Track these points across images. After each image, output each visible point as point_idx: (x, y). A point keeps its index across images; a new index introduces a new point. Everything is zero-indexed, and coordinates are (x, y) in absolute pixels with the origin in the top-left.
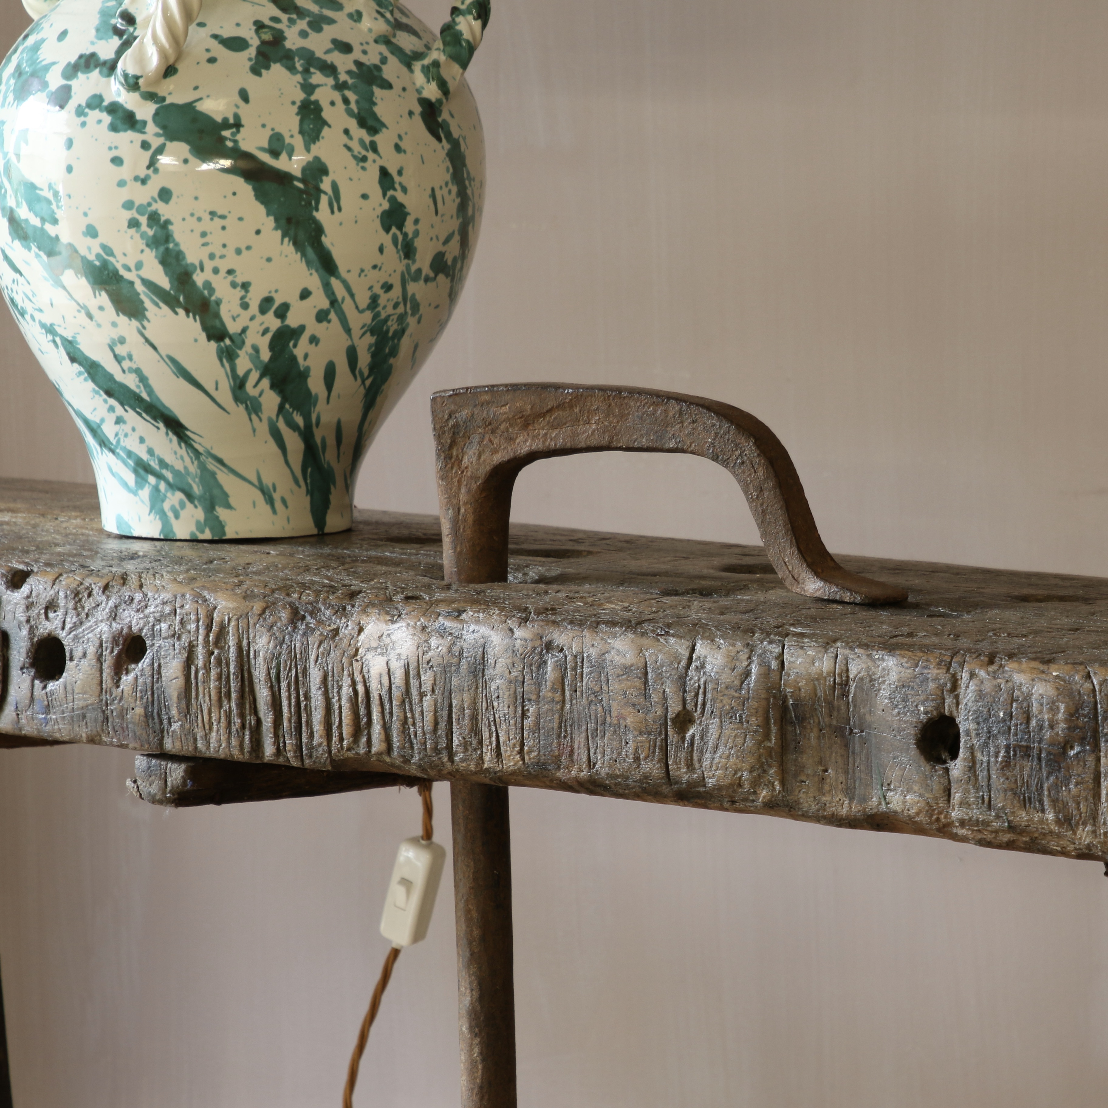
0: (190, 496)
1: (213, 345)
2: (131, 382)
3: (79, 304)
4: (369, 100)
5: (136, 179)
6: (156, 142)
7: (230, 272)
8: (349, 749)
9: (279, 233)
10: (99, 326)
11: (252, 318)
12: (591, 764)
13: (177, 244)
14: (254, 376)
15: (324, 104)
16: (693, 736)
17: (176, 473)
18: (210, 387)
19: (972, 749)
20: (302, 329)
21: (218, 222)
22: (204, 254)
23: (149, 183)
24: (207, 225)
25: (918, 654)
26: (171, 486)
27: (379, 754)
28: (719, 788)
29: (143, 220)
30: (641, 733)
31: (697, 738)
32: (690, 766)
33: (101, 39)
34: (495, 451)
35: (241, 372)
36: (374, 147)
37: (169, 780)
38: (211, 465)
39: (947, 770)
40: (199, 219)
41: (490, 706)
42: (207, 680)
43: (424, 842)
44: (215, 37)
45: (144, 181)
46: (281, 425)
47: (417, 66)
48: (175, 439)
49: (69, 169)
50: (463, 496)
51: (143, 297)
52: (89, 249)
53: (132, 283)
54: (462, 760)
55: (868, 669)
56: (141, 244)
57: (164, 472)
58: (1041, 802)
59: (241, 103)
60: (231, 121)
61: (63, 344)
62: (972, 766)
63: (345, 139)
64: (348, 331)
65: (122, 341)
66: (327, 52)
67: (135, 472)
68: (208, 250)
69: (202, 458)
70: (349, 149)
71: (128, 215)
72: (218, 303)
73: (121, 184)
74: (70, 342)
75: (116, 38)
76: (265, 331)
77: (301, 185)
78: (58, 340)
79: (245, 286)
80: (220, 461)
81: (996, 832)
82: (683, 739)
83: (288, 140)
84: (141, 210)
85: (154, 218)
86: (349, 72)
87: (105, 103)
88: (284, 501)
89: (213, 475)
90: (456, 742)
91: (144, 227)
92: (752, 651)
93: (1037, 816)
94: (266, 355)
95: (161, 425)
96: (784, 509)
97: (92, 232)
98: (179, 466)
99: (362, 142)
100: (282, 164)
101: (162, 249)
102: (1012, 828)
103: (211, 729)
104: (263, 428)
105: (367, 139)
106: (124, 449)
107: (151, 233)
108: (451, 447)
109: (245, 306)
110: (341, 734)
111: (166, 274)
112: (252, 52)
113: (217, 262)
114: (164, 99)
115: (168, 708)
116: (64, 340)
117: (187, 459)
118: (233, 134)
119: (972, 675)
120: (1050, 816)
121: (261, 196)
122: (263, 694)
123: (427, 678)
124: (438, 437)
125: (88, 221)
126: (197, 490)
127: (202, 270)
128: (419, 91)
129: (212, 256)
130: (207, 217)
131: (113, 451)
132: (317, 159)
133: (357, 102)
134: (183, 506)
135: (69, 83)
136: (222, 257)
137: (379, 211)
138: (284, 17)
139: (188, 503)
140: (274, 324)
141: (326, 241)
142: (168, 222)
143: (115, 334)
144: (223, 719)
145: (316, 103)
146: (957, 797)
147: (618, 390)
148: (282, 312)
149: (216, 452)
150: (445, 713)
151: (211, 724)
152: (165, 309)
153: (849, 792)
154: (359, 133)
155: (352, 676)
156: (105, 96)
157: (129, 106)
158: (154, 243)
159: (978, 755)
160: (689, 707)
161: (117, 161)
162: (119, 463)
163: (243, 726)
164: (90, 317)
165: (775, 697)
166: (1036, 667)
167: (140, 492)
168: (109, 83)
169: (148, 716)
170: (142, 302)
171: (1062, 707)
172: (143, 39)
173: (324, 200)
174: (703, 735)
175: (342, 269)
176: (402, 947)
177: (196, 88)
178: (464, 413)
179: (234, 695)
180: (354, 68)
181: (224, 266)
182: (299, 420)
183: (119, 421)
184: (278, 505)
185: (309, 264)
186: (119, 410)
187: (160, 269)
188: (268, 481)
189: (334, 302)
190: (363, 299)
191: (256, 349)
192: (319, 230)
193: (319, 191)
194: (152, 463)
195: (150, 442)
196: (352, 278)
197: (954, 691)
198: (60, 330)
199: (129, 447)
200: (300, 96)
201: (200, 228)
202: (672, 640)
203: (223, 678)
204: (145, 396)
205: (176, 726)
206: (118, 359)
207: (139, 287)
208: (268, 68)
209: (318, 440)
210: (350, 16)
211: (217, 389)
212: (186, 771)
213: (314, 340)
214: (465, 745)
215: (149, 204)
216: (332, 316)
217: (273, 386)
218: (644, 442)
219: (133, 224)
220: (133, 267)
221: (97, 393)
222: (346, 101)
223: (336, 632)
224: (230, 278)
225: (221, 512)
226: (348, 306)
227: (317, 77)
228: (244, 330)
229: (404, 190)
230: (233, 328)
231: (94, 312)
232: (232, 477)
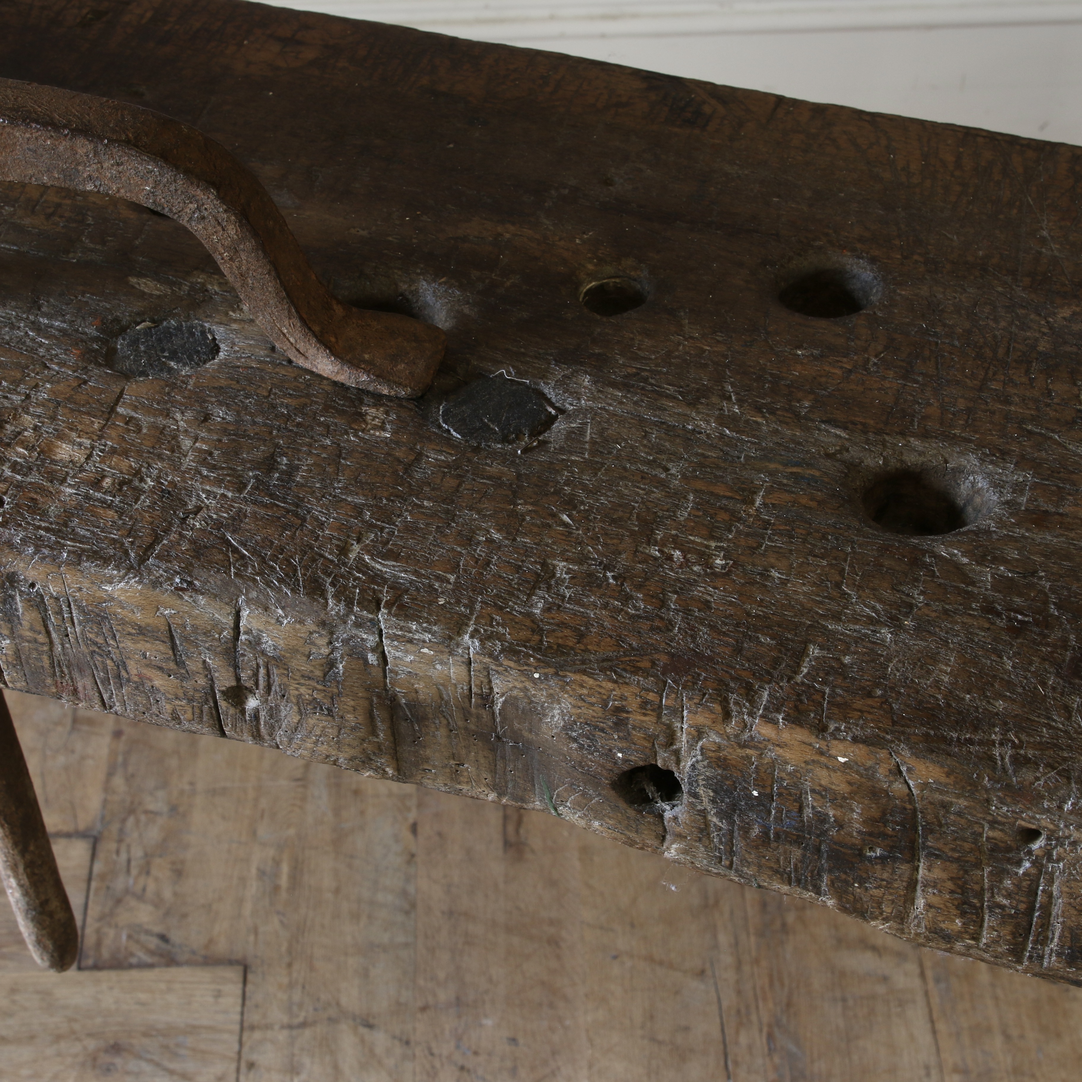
12: (106, 705)
16: (258, 713)
19: (704, 813)
25: (604, 684)
30: (178, 698)
31: (264, 715)
55: (525, 689)
58: (816, 886)
82: (242, 711)
92: (332, 633)
96: (273, 273)
159: (714, 820)
160: (246, 682)
165: (379, 697)
166: (807, 740)
171: (859, 807)
197: (672, 744)
202: (202, 599)
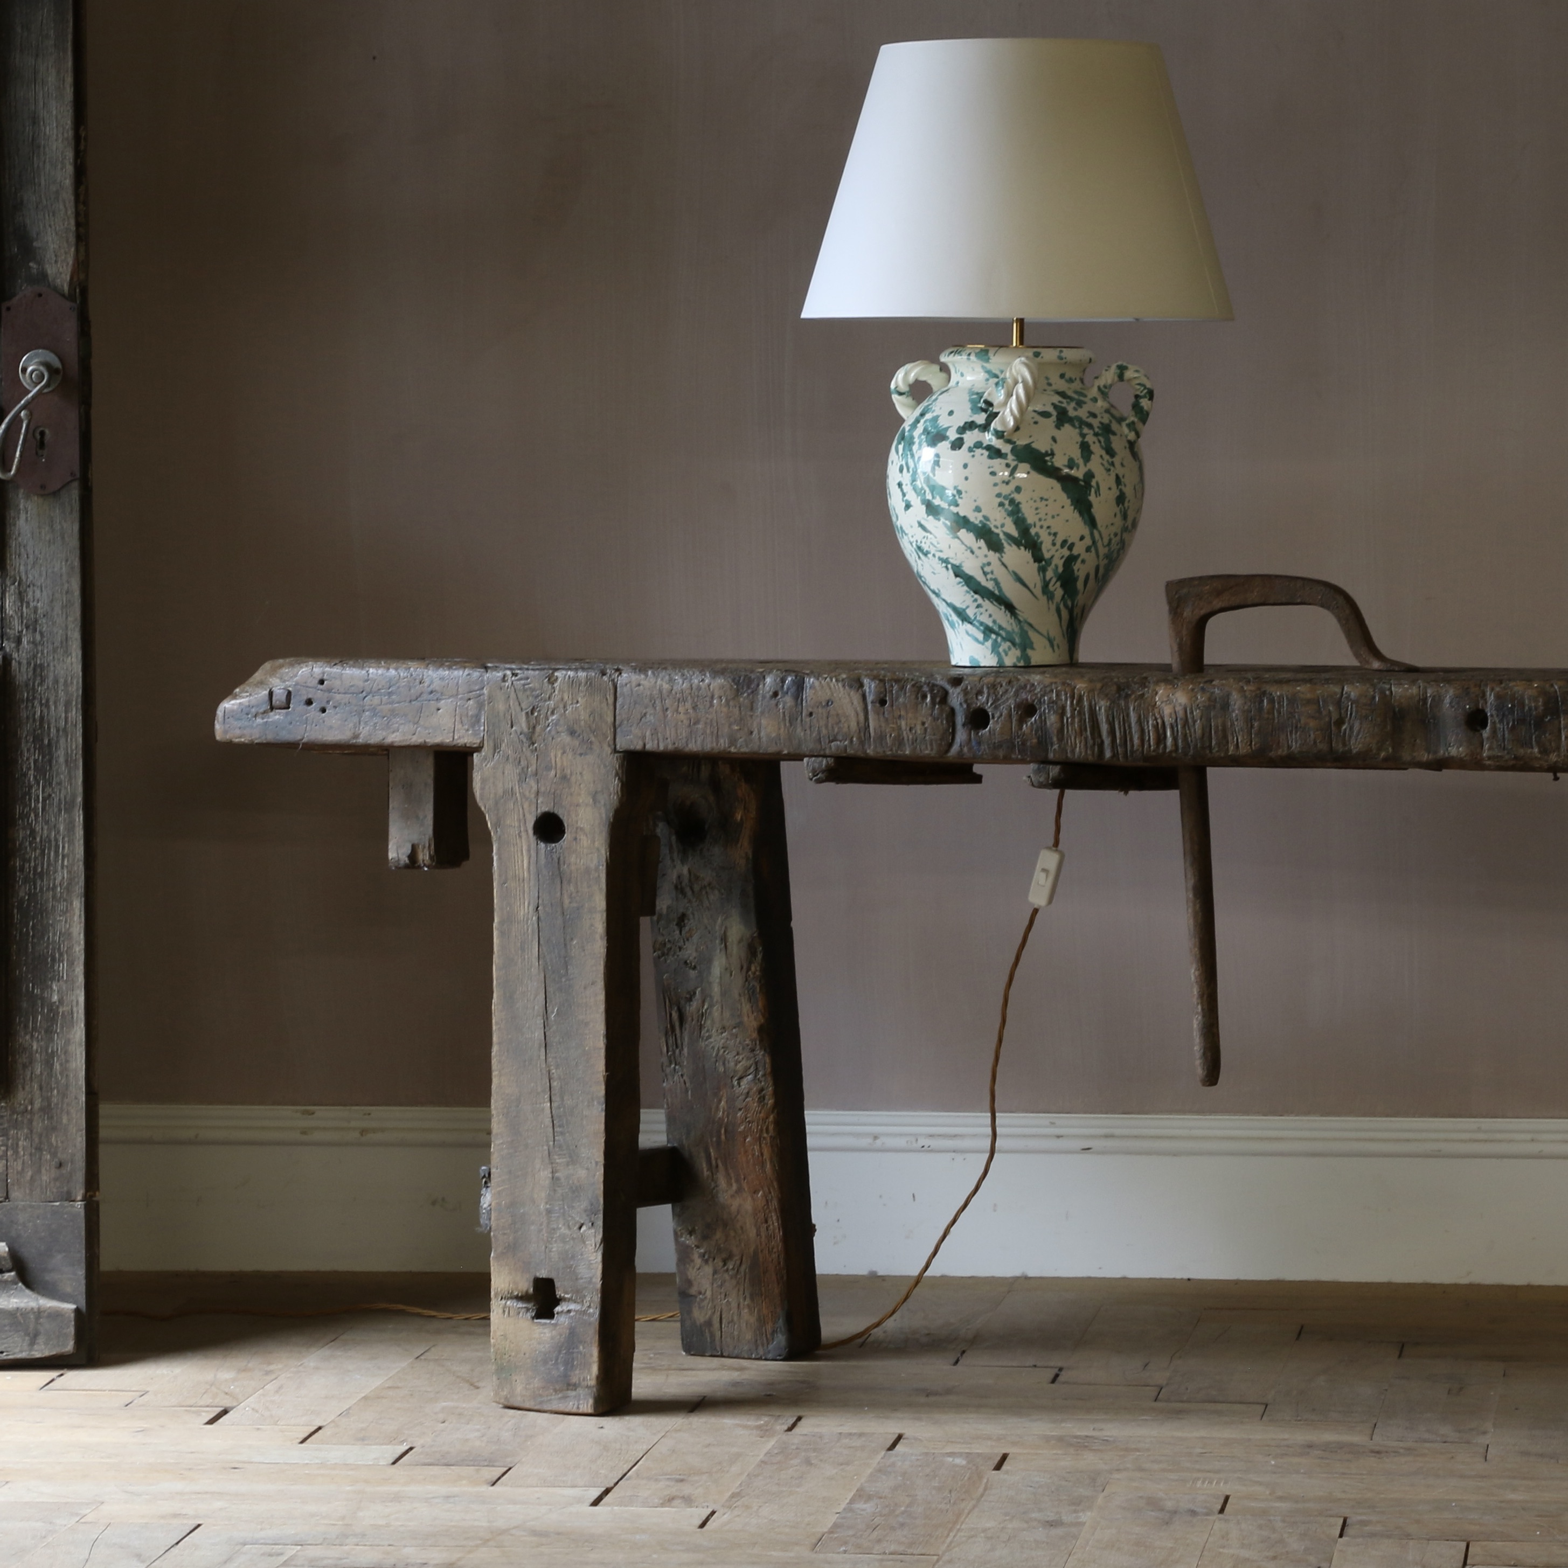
0: (1014, 644)
1: (1036, 565)
2: (990, 585)
3: (966, 546)
4: (1108, 442)
5: (1003, 482)
6: (1013, 464)
7: (1048, 527)
8: (1154, 751)
9: (1073, 507)
10: (977, 557)
11: (1057, 551)
12: (1289, 747)
13: (1023, 514)
14: (1054, 580)
15: (1091, 443)
16: (1345, 729)
17: (1007, 632)
18: (1031, 586)
19: (1494, 723)
20: (1079, 555)
21: (1044, 503)
22: (1036, 519)
23: (1011, 484)
24: (1039, 504)
25: (1463, 682)
26: (1004, 639)
27: (1171, 752)
28: (1359, 753)
29: (1007, 502)
30: (1317, 730)
31: (1348, 730)
32: (1344, 745)
33: (975, 414)
34: (1202, 609)
35: (1048, 578)
36: (1113, 464)
37: (1051, 774)
38: (1026, 627)
39: (1481, 735)
40: (1035, 501)
41: (1232, 724)
42: (1073, 723)
43: (1054, 849)
44: (1035, 411)
45: (1007, 483)
46: (1062, 606)
47: (1124, 424)
48: (1009, 615)
49: (966, 479)
50: (1184, 632)
51: (1003, 541)
52: (976, 518)
53: (998, 535)
54: (1217, 751)
55: (1438, 691)
56: (1005, 514)
57: (1001, 632)
58: (1531, 744)
59: (1053, 443)
60: (1049, 452)
61: (952, 568)
62: (1494, 731)
63: (1100, 460)
64: (1098, 556)
65: (989, 564)
66: (1088, 417)
67: (984, 633)
68: (1038, 516)
69: (1022, 624)
70: (1103, 465)
71: (999, 500)
72: (1041, 543)
73: (995, 485)
74: (958, 567)
75: (983, 413)
76: (1062, 557)
77: (1082, 483)
78: (949, 566)
79: (1055, 534)
80: (1031, 625)
81: (1507, 761)
82: (1340, 732)
83: (1076, 461)
84: (1005, 497)
85: (1012, 502)
86: (1098, 427)
87: (984, 445)
88: (1058, 647)
89: (1027, 632)
90: (1214, 743)
91: (1007, 506)
93: (1529, 751)
94: (1060, 570)
95: (1003, 607)
97: (978, 509)
98: (1009, 629)
99: (1108, 461)
100: (1073, 472)
101: (1015, 517)
102: (1516, 758)
103: (1076, 747)
104: (1053, 607)
105: (1110, 460)
106: (978, 621)
107: (1010, 509)
108: (1177, 607)
109: (1054, 544)
110: (1150, 744)
111: (1017, 529)
112: (1054, 418)
113: (1042, 523)
114: (1015, 443)
115: (1051, 738)
116: (954, 566)
117: (1014, 624)
118: (1051, 459)
119: (1492, 689)
120: (1536, 750)
121: (1064, 489)
122: (1104, 728)
123: (1197, 713)
124: (1170, 602)
125: (976, 504)
126: (1017, 640)
127: (1035, 526)
128: (1126, 436)
129: (1040, 520)
130: (1038, 500)
131: (971, 623)
132: (1090, 470)
133: (1104, 442)
134: (1010, 649)
135: (962, 436)
136: (1045, 520)
137: (1116, 496)
138: (1064, 401)
139: (1012, 647)
140: (1066, 552)
141: (1094, 510)
142: (1019, 503)
143: (985, 561)
144: (1083, 741)
145: (1087, 442)
146: (1486, 746)
147: (1268, 577)
148: (1071, 548)
149: (1031, 621)
150: (1208, 730)
151: (1076, 744)
152: (1014, 547)
153: (1428, 751)
154: (1107, 457)
155: (1154, 715)
156: (983, 442)
157: (997, 446)
158: (1010, 514)
159: (1498, 725)
160: (1343, 715)
161: (993, 474)
162: (974, 629)
163: (1094, 744)
164: (972, 552)
165: (1388, 708)
167: (986, 643)
168: (985, 436)
169: (1039, 743)
170: (1002, 544)
171: (1541, 700)
172: (1003, 413)
173: (1093, 490)
174: (1351, 728)
175: (1099, 525)
176: (1040, 906)
177: (1030, 437)
178: (1185, 591)
179: (1088, 729)
180: (1100, 425)
181: (1045, 525)
182: (1069, 603)
183: (978, 606)
184: (1056, 648)
185: (1085, 523)
186: (980, 601)
187: (1013, 527)
188: (1052, 635)
189: (1094, 542)
190: (1106, 541)
191: (1056, 566)
192: (1090, 506)
193: (1091, 486)
194: (995, 628)
195: (994, 617)
196: (1102, 529)
197: (1483, 697)
198: (951, 561)
199: (982, 620)
200: (1080, 439)
201: (1035, 505)
202: (1331, 686)
203: (1082, 721)
204: (997, 592)
205: (1056, 747)
206: (985, 574)
207: (1002, 536)
208: (1063, 426)
209: (1075, 615)
210: (1091, 399)
211: (1035, 587)
212: (1060, 769)
213: (1083, 561)
214: (1218, 744)
215: (1010, 495)
216: (1093, 549)
217: (1062, 586)
218: (1284, 600)
219: (1001, 504)
220: (999, 526)
221: (967, 592)
222: (1100, 442)
223: (1143, 695)
224: (1048, 531)
225: (1029, 652)
226: (1099, 544)
227: (1086, 430)
228: (1052, 557)
229: (1125, 486)
230: (1047, 555)
231: (975, 549)
232: (1036, 634)
